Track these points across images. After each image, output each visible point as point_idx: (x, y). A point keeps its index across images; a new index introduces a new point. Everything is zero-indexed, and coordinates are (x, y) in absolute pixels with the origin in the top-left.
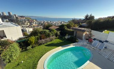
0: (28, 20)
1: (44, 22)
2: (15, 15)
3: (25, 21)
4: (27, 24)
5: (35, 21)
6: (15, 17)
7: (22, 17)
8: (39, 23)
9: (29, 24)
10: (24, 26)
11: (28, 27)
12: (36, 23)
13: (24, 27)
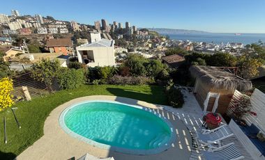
0: (152, 38)
1: (185, 43)
2: (134, 27)
3: (146, 40)
4: (148, 46)
5: (164, 39)
6: (132, 30)
7: (143, 30)
8: (172, 46)
9: (150, 45)
10: (141, 48)
11: (147, 51)
12: (164, 45)
13: (140, 51)
